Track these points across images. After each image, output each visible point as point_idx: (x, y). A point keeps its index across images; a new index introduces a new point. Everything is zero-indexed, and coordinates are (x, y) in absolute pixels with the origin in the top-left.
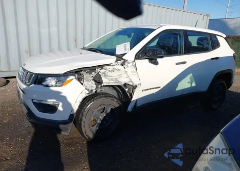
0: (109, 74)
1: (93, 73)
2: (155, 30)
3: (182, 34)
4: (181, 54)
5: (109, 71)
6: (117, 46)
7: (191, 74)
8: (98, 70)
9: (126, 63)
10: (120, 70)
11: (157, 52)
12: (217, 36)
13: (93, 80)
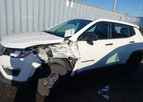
0: (58, 50)
1: (46, 49)
2: (92, 21)
3: (110, 25)
4: (109, 38)
5: (58, 48)
6: (66, 31)
7: (117, 54)
8: (50, 47)
9: (71, 43)
10: (66, 48)
11: (92, 37)
12: (134, 28)
13: (47, 53)
